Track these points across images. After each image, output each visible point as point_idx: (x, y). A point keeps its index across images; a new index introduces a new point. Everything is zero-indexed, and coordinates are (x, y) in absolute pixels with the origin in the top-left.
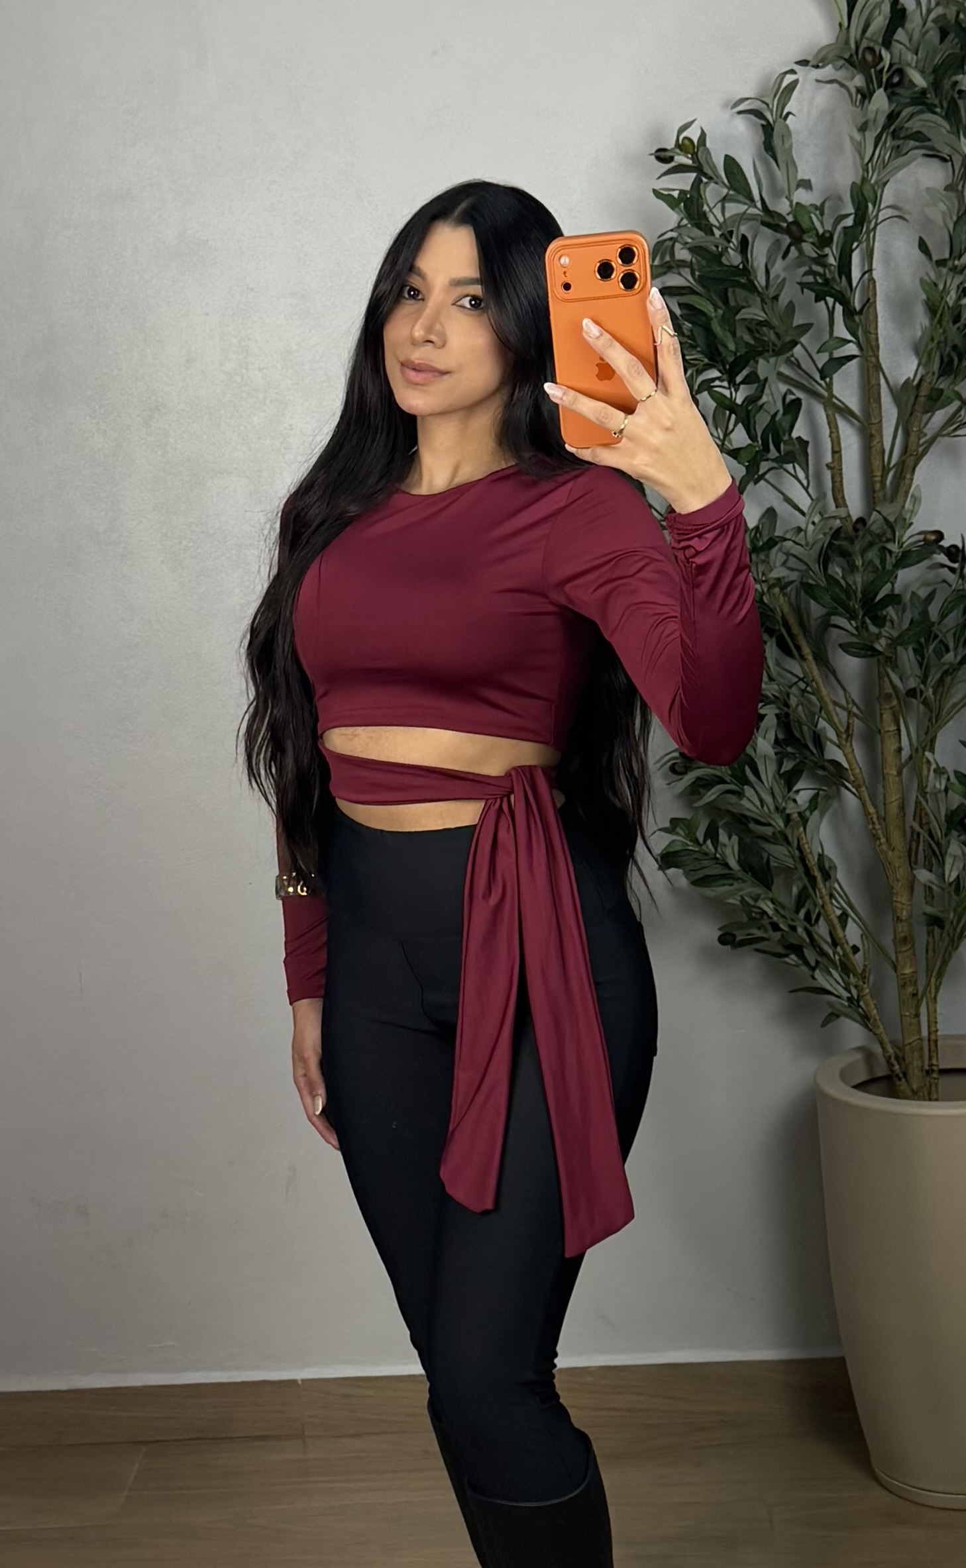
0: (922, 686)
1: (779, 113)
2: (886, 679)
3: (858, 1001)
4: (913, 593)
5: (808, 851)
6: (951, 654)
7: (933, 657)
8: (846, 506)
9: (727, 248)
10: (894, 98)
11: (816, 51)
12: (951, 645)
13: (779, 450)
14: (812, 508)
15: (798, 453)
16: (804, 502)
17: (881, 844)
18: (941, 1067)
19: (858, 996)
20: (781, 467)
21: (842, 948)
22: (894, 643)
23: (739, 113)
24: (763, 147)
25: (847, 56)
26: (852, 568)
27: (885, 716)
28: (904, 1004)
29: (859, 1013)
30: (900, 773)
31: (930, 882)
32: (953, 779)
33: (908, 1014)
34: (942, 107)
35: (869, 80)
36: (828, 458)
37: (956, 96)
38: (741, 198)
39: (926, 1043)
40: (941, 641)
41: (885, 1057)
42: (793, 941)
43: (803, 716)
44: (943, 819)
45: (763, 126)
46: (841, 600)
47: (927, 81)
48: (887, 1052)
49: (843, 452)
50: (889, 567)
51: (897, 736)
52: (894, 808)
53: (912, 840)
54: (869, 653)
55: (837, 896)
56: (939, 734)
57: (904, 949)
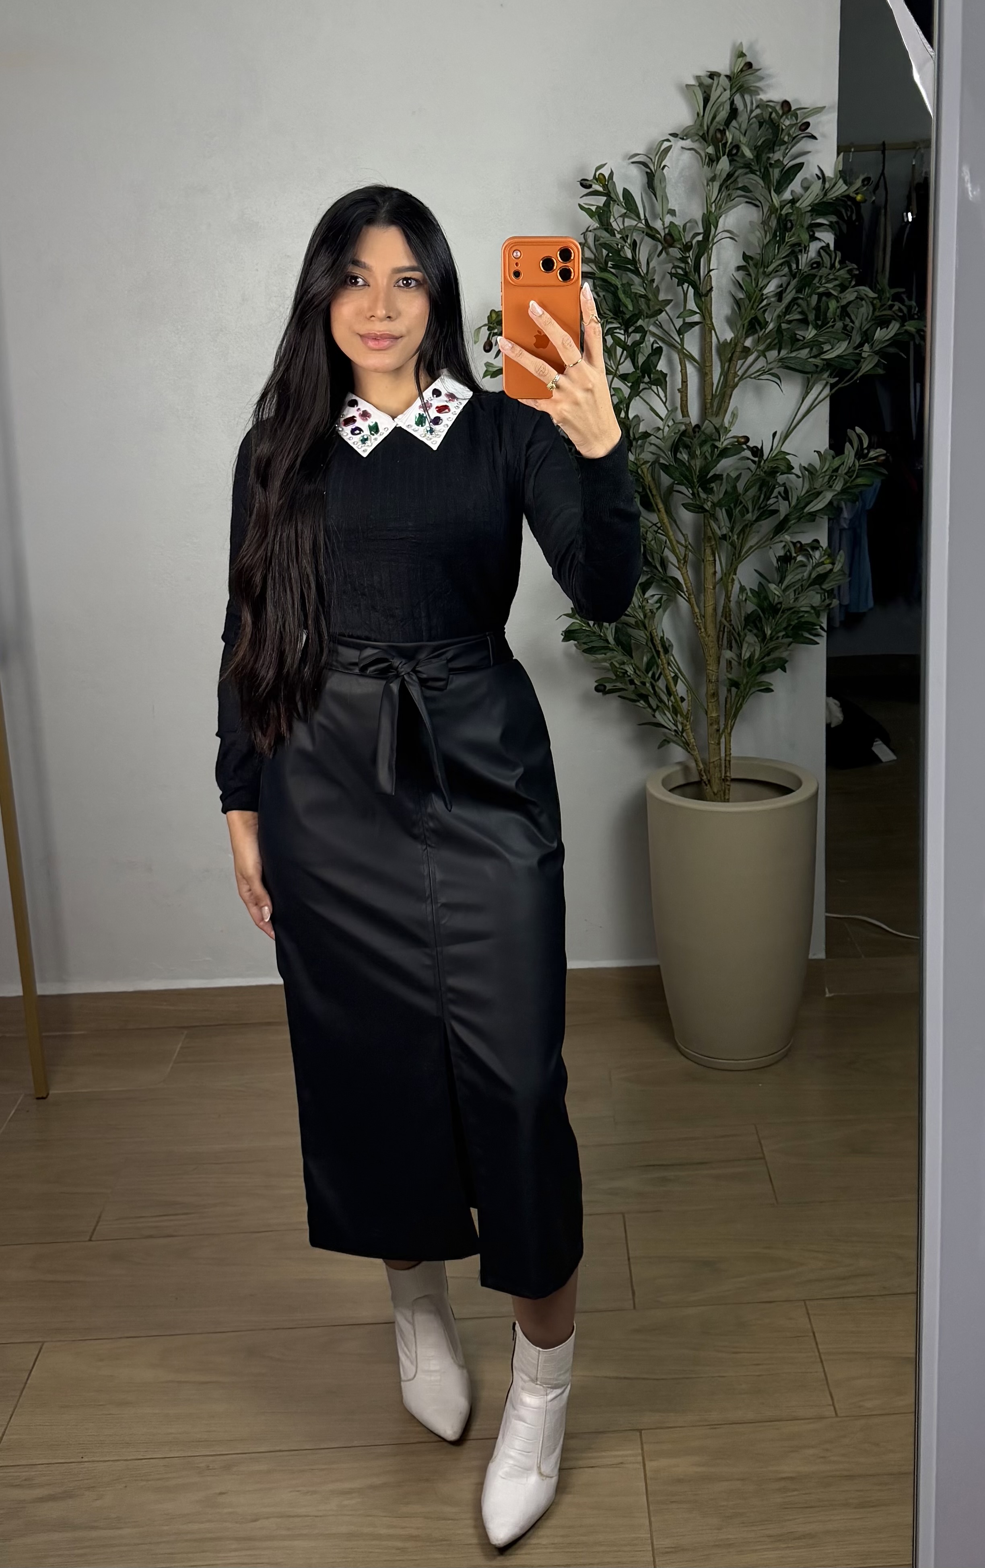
0: (730, 534)
1: (658, 166)
2: (709, 528)
3: (682, 732)
4: (728, 474)
5: (656, 634)
6: (750, 514)
7: (739, 515)
8: (689, 417)
9: (623, 247)
10: (732, 163)
11: (684, 128)
12: (750, 510)
13: (649, 377)
14: (668, 416)
15: (660, 380)
16: (663, 412)
17: (701, 632)
18: (733, 777)
19: (683, 729)
20: (650, 388)
21: (675, 698)
22: (714, 505)
23: (633, 163)
24: (647, 185)
25: (701, 134)
26: (692, 455)
27: (706, 551)
28: (711, 736)
29: (682, 740)
30: (714, 588)
31: (733, 659)
32: (749, 594)
33: (712, 742)
34: (760, 172)
35: (717, 150)
36: (680, 386)
37: (768, 165)
38: (633, 216)
39: (723, 762)
40: (744, 506)
41: (698, 770)
42: (644, 693)
43: (655, 546)
44: (743, 618)
45: (647, 173)
46: (684, 475)
47: (753, 154)
48: (699, 767)
49: (688, 382)
50: (715, 457)
51: (713, 564)
52: (710, 610)
53: (719, 631)
54: (700, 510)
55: (672, 665)
56: (739, 566)
57: (713, 701)
